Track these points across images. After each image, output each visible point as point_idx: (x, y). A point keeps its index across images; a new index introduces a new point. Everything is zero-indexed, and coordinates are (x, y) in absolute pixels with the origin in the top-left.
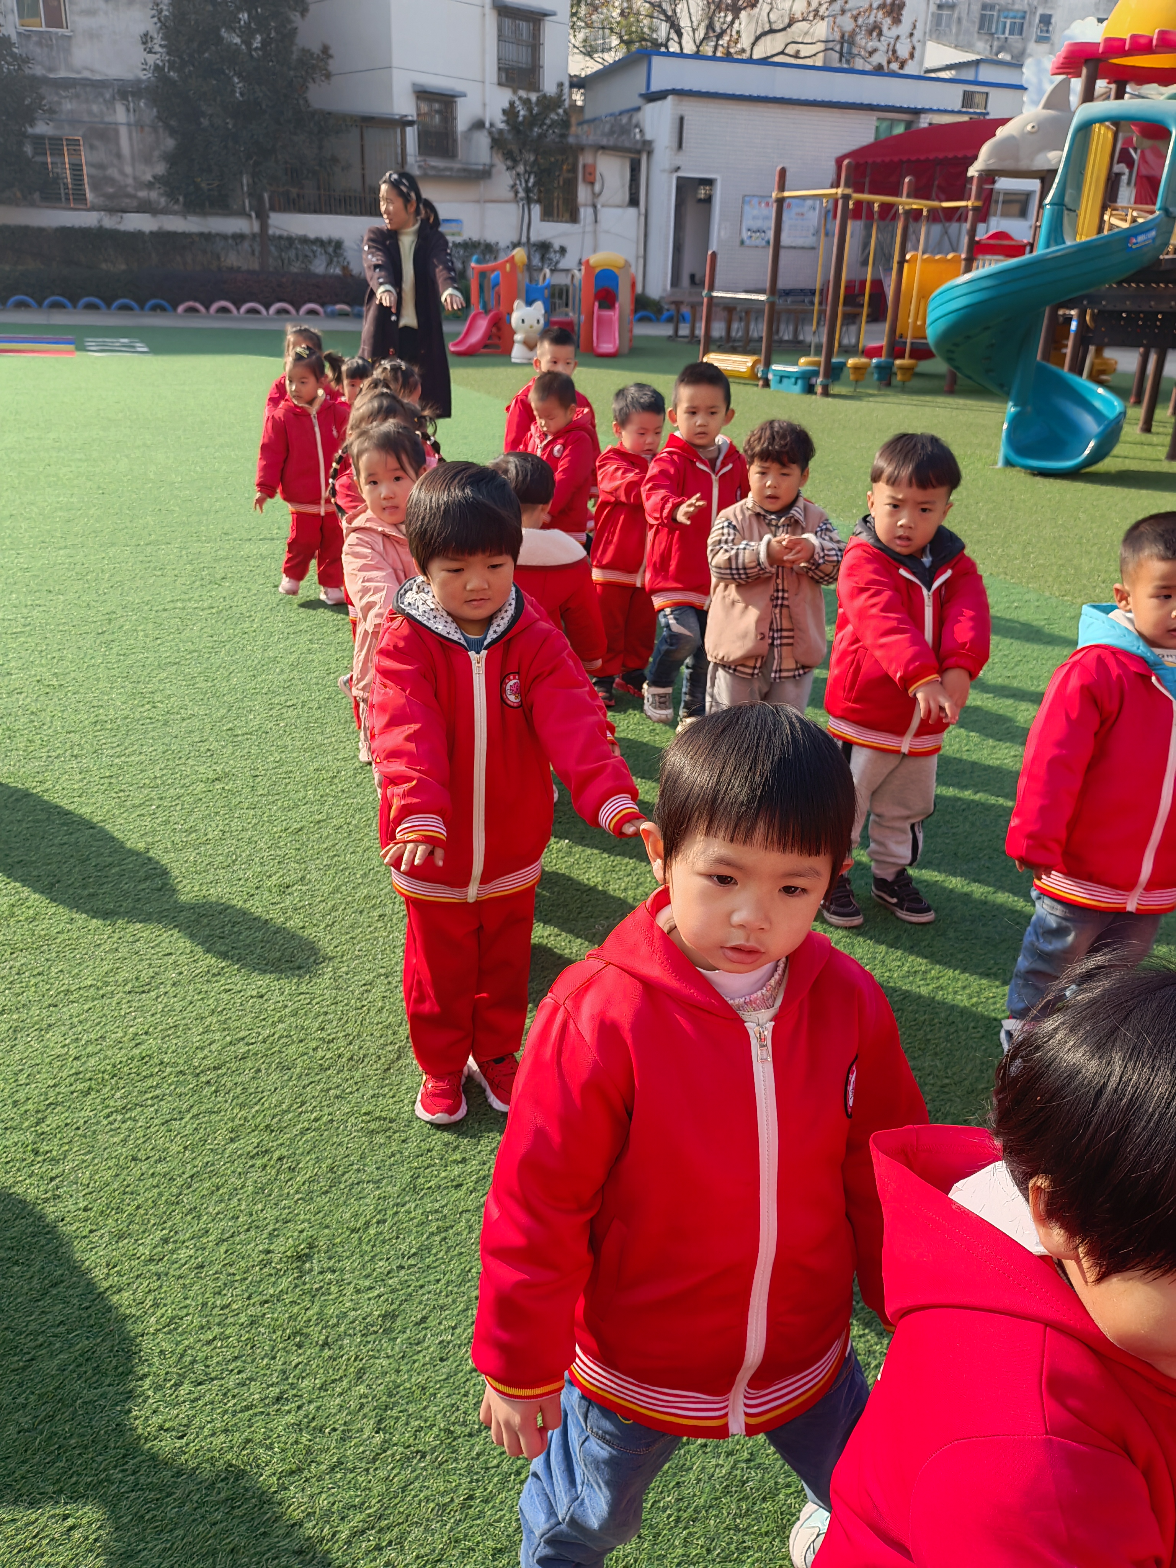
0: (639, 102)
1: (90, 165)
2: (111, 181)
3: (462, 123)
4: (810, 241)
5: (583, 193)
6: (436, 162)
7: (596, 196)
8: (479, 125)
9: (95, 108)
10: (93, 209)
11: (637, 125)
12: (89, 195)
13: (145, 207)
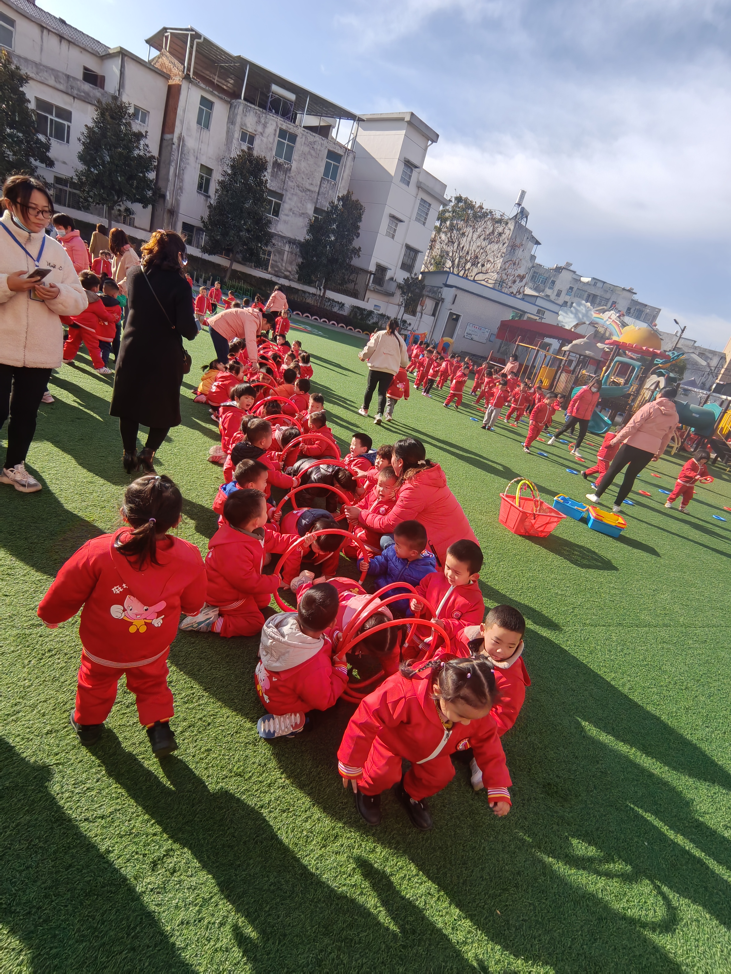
0: (442, 285)
1: (273, 260)
2: (278, 267)
3: (387, 278)
4: (485, 341)
5: (419, 308)
6: (378, 287)
7: (422, 310)
8: (392, 279)
9: (280, 244)
10: (269, 273)
11: (440, 292)
12: (269, 269)
13: (286, 277)
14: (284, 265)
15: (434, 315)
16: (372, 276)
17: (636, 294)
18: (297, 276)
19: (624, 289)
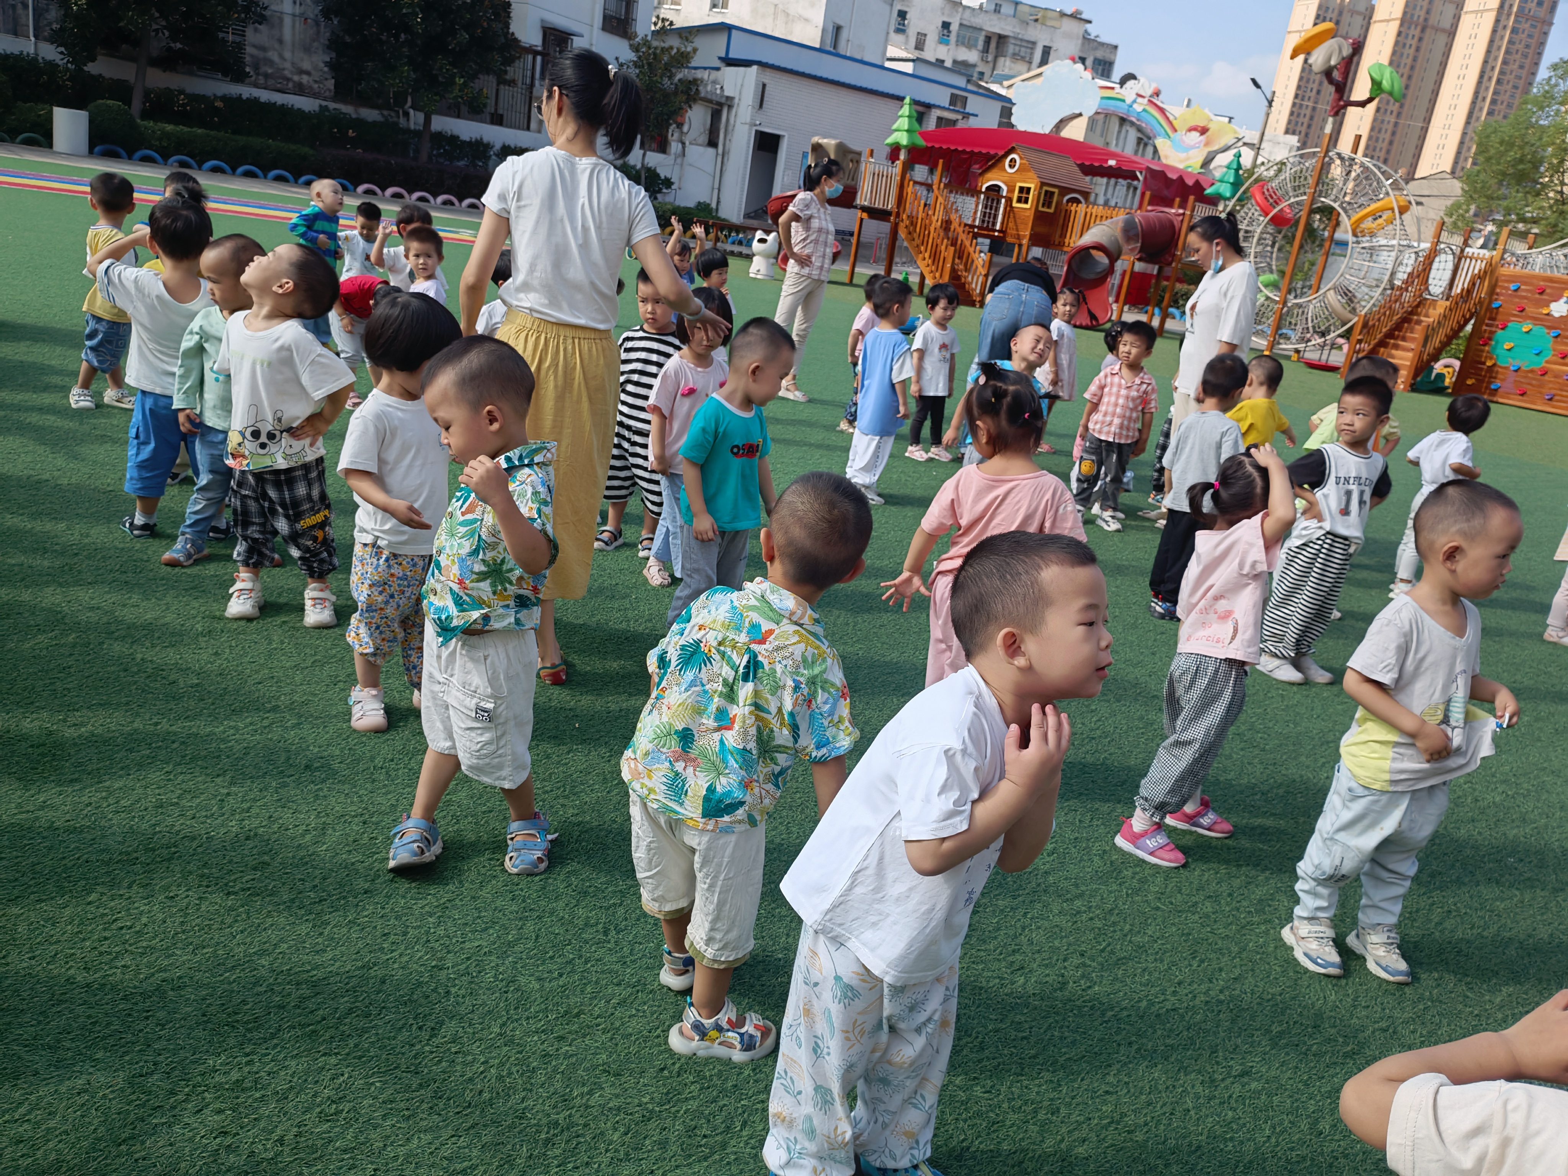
0: (718, 63)
1: (253, 46)
5: (673, 131)
7: (684, 134)
10: (252, 83)
11: (715, 82)
12: (249, 71)
14: (288, 55)
15: (712, 143)
16: (539, 58)
17: (1090, 22)
18: (331, 84)
19: (1063, 14)
